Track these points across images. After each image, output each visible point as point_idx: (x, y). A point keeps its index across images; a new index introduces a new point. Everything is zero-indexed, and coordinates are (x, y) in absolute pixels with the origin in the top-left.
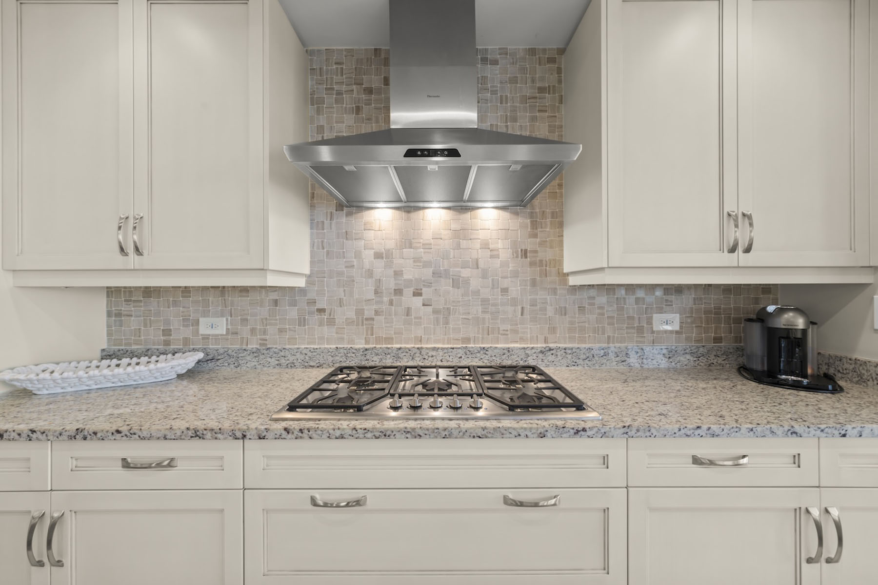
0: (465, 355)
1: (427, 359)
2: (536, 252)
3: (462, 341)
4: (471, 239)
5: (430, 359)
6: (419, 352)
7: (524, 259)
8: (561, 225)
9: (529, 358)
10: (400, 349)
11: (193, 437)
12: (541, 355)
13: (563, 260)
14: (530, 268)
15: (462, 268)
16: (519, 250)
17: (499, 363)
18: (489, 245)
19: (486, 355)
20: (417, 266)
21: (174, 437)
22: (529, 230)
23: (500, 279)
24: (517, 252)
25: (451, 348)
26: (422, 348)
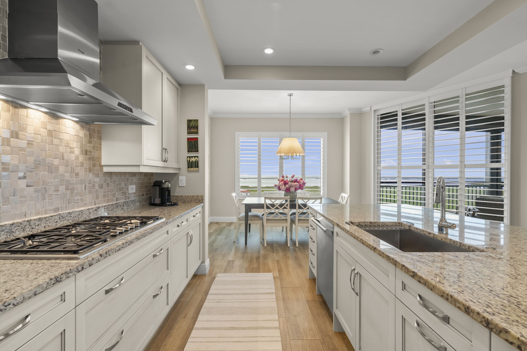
0: (59, 219)
1: (35, 228)
2: (91, 152)
3: (54, 211)
4: (59, 139)
5: (37, 227)
6: (28, 224)
7: (86, 156)
8: (100, 138)
9: (91, 214)
10: (13, 224)
11: (55, 283)
12: (95, 212)
13: (101, 158)
14: (88, 161)
15: (54, 158)
16: (84, 150)
17: (77, 220)
18: (69, 144)
19: (71, 218)
20: (22, 154)
21: (42, 291)
22: (88, 138)
23: (75, 167)
24: (83, 151)
25: (51, 217)
26: (31, 220)
